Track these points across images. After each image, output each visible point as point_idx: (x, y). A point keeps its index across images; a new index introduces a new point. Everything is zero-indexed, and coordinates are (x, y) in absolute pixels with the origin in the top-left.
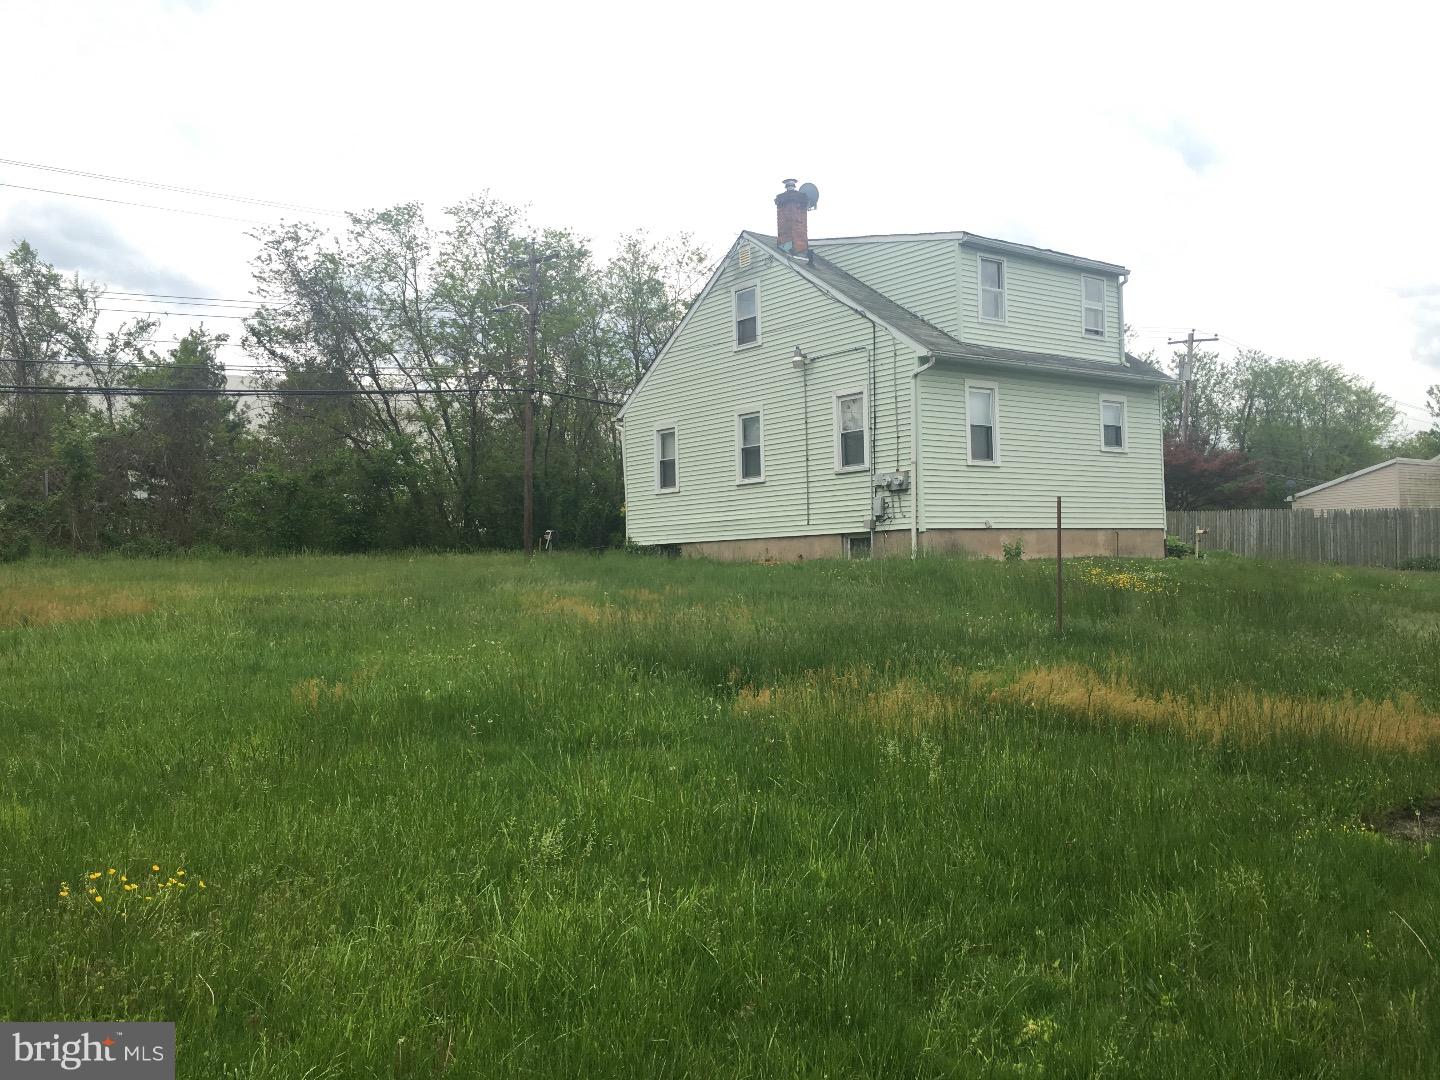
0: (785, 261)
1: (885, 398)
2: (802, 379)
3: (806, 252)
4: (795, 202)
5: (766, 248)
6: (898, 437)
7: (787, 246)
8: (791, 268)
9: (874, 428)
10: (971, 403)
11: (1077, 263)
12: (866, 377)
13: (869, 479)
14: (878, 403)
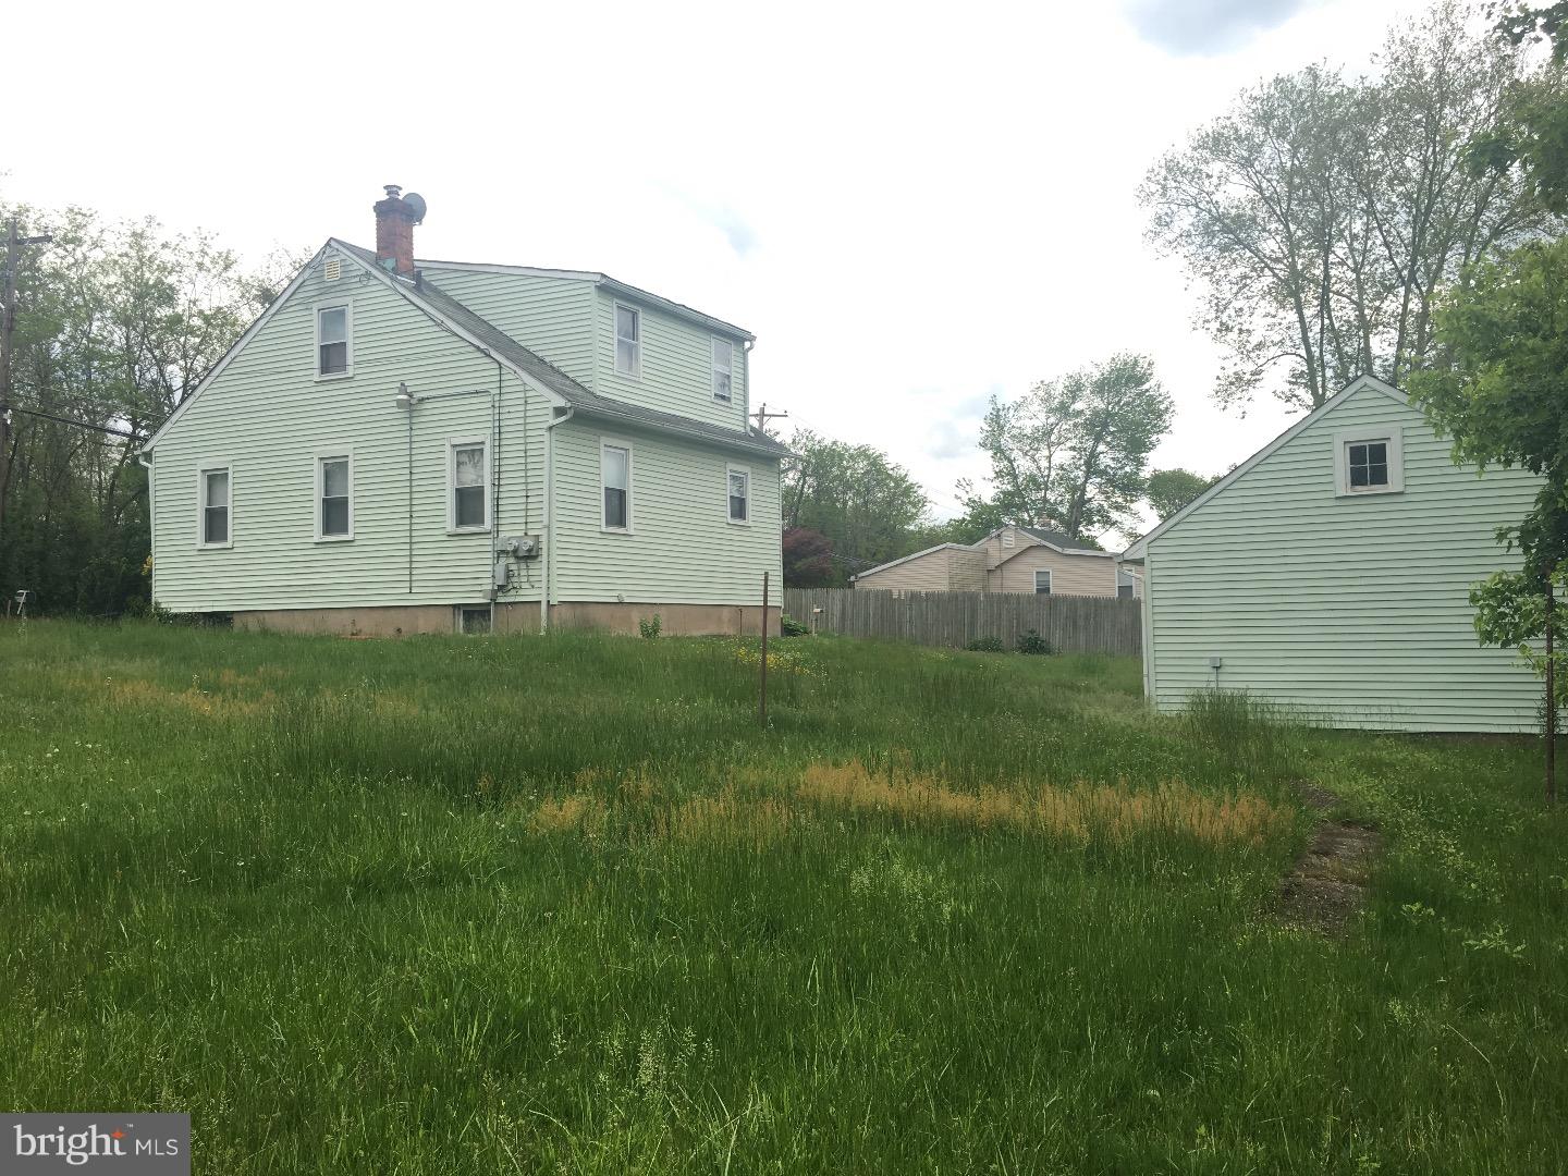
0: (388, 282)
1: (512, 451)
2: (407, 421)
3: (411, 273)
4: (399, 214)
5: (360, 261)
6: (527, 497)
7: (390, 264)
8: (396, 290)
9: (497, 485)
10: (608, 464)
11: (709, 322)
12: (490, 425)
13: (490, 542)
14: (503, 456)
